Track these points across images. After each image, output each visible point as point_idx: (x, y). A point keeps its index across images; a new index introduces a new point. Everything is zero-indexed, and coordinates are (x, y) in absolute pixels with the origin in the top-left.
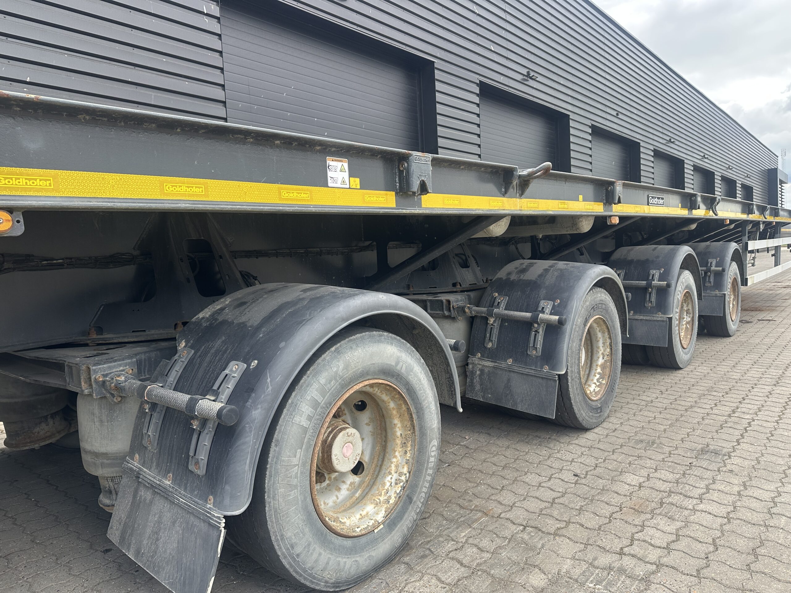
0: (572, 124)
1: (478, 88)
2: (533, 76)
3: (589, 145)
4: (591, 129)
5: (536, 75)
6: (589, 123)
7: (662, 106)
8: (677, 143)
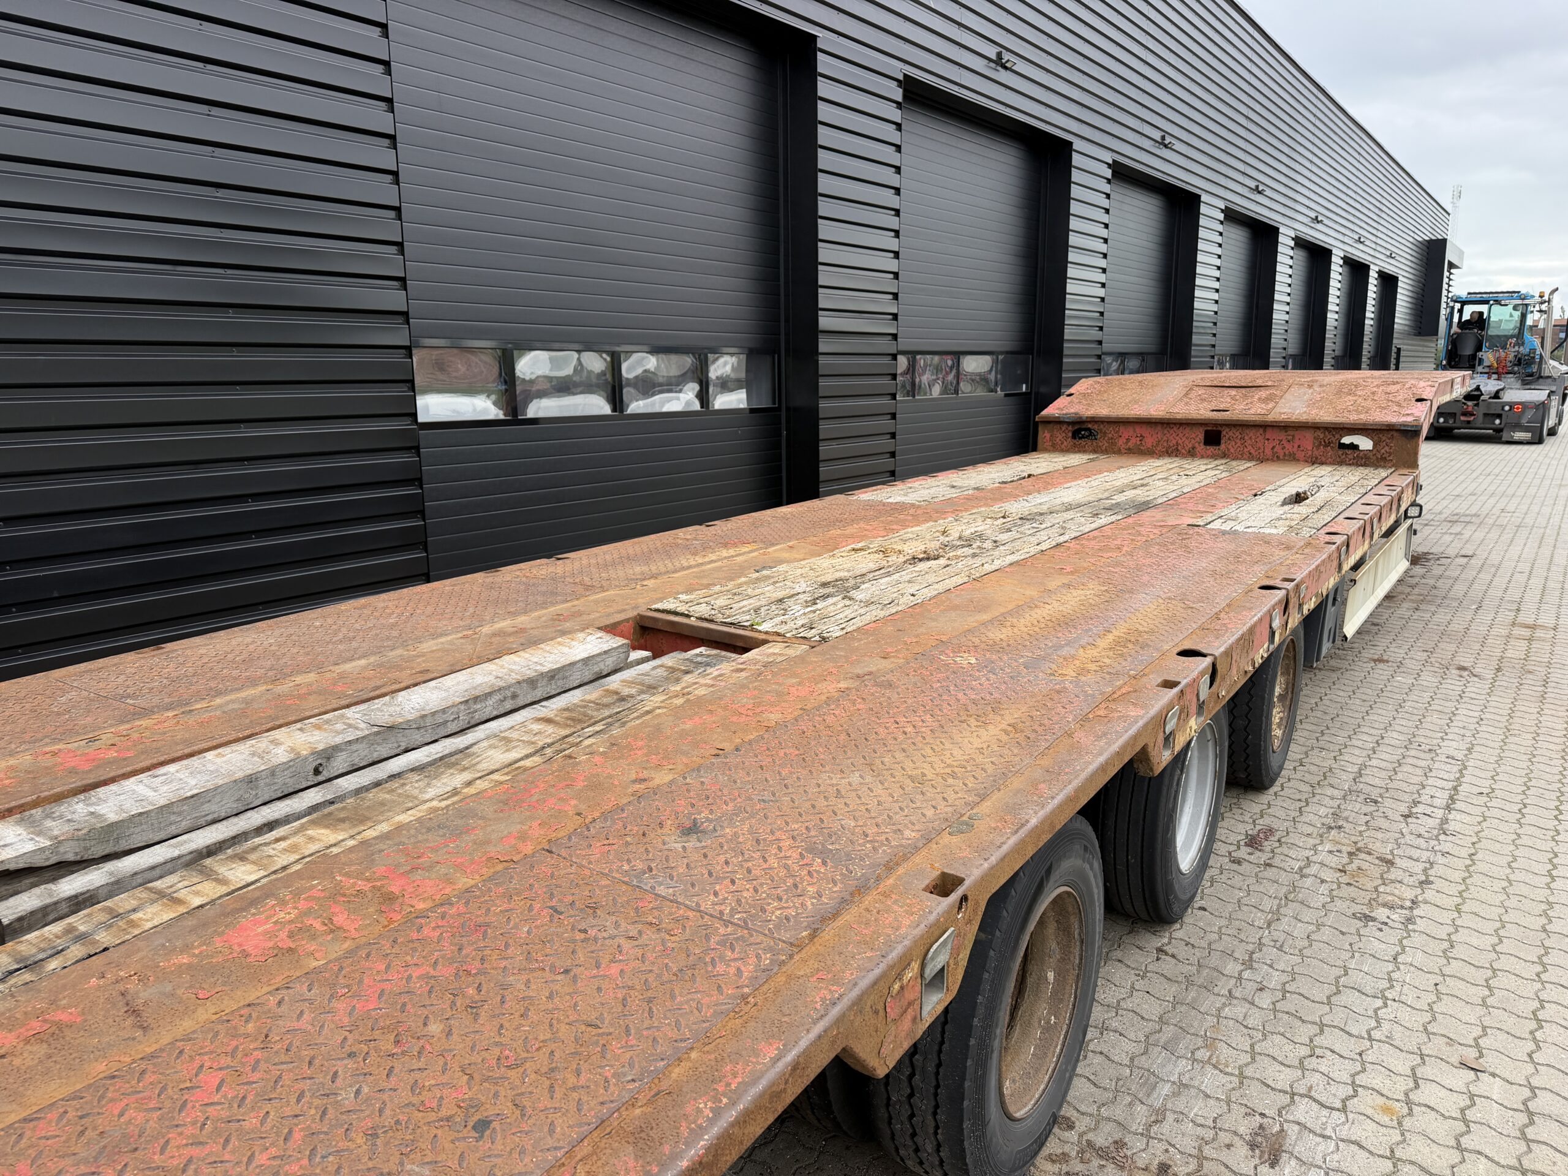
0: (1076, 159)
1: (901, 91)
2: (1008, 61)
3: (1105, 203)
4: (1110, 171)
5: (1013, 58)
6: (1108, 158)
7: (1247, 117)
8: (1268, 192)
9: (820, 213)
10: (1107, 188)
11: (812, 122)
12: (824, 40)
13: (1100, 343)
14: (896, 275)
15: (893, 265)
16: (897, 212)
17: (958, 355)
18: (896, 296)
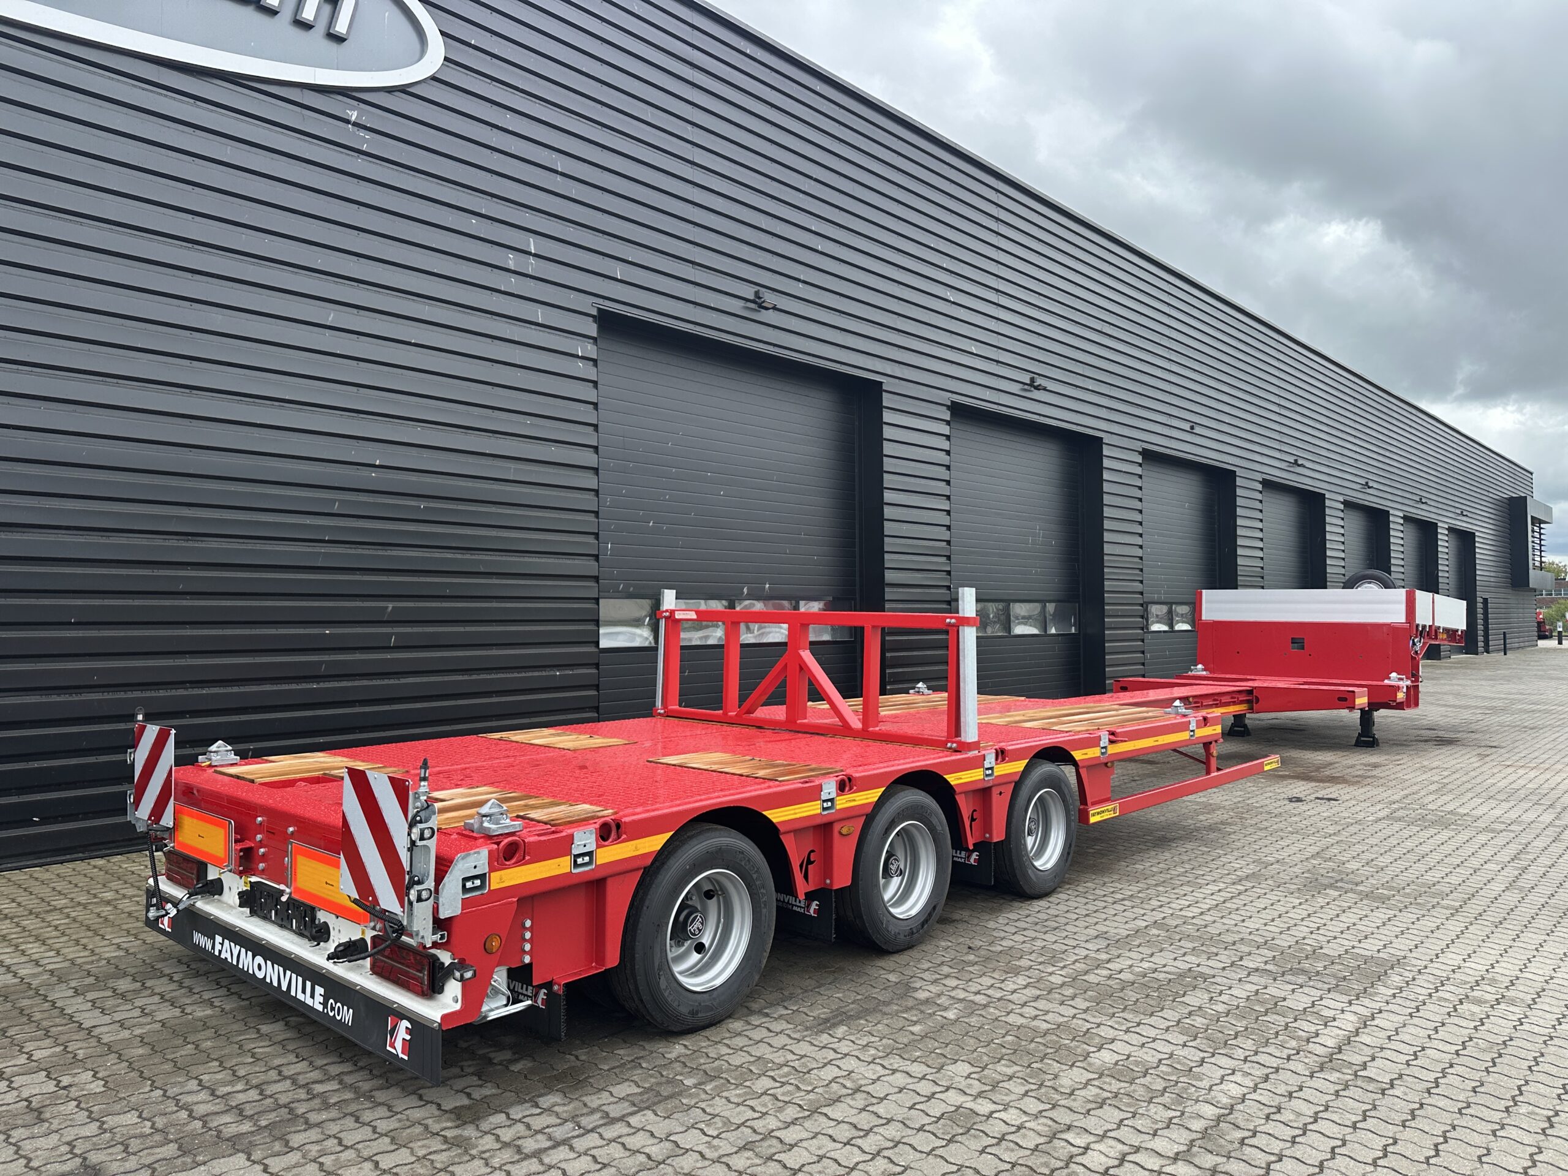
0: (1106, 451)
1: (948, 412)
2: (1040, 385)
3: (1138, 482)
4: (1140, 457)
6: (1139, 446)
8: (1309, 465)
9: (885, 501)
10: (1139, 470)
11: (880, 439)
12: (888, 384)
13: (1142, 593)
14: (949, 542)
15: (946, 535)
16: (948, 497)
17: (1008, 602)
18: (949, 558)
